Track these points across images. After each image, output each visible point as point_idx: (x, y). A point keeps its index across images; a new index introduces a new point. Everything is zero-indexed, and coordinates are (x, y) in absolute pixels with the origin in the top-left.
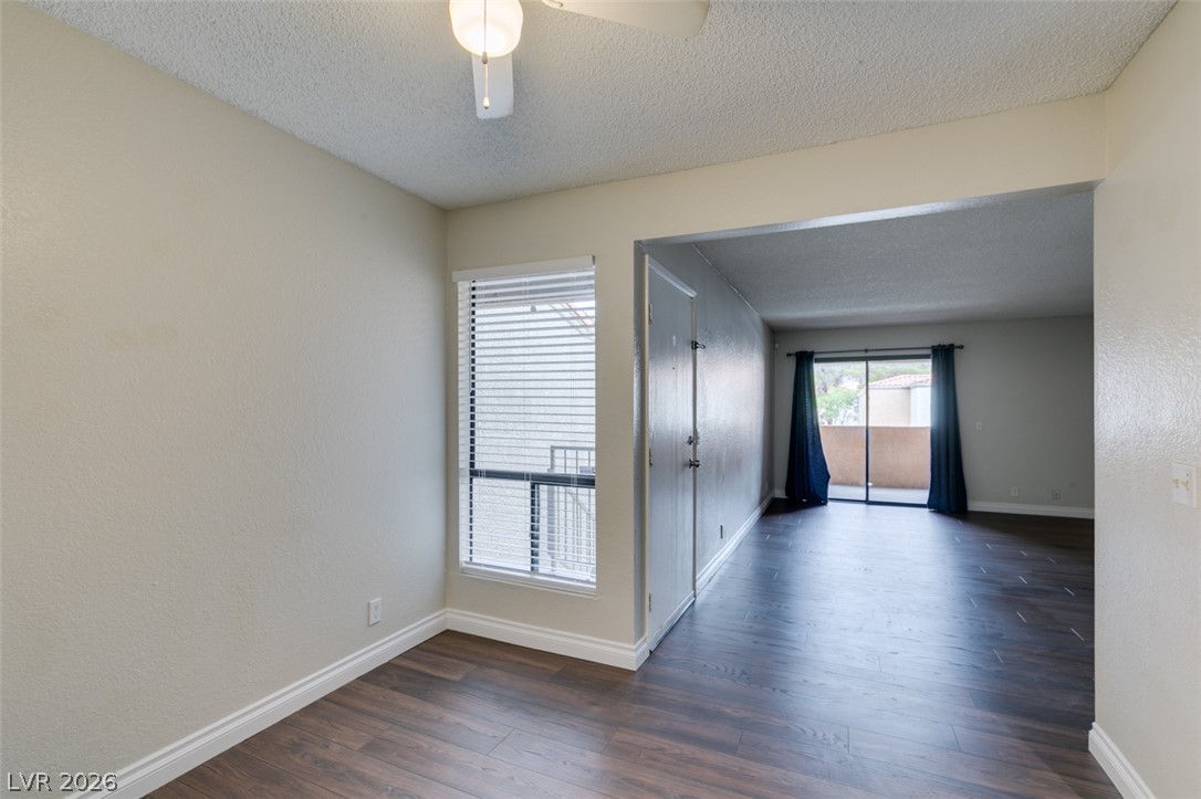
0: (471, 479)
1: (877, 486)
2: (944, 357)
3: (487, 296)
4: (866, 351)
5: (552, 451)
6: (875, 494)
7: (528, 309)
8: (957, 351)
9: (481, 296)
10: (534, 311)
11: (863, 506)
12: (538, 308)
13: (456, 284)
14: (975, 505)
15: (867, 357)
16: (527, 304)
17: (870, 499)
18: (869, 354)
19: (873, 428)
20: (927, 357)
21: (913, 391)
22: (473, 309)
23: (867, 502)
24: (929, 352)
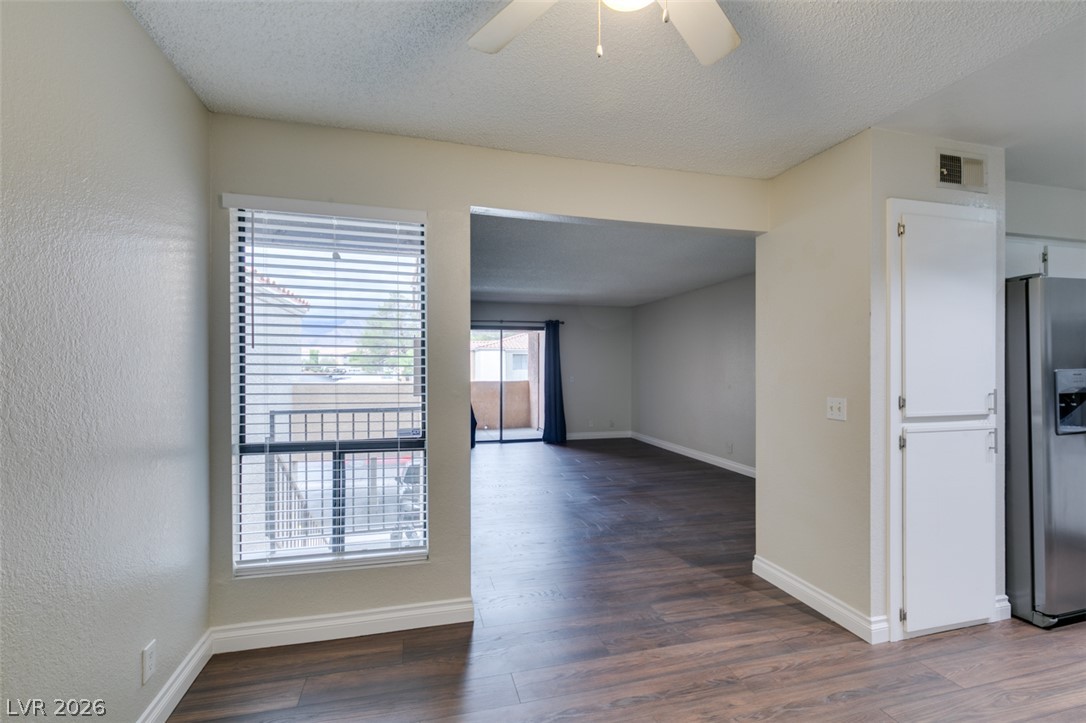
0: (241, 457)
1: (509, 427)
2: (553, 329)
3: (269, 232)
4: (502, 321)
5: (272, 417)
6: (508, 434)
7: (330, 255)
8: (561, 325)
9: (260, 231)
10: (336, 258)
11: (498, 445)
12: (343, 255)
13: (227, 209)
14: (571, 436)
15: (501, 328)
16: (329, 250)
17: (504, 439)
18: (504, 324)
19: (507, 383)
20: (541, 329)
21: (477, 353)
22: (241, 244)
23: (501, 441)
24: (543, 325)
